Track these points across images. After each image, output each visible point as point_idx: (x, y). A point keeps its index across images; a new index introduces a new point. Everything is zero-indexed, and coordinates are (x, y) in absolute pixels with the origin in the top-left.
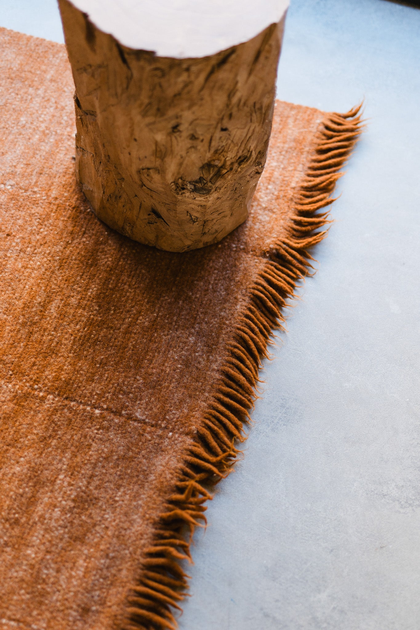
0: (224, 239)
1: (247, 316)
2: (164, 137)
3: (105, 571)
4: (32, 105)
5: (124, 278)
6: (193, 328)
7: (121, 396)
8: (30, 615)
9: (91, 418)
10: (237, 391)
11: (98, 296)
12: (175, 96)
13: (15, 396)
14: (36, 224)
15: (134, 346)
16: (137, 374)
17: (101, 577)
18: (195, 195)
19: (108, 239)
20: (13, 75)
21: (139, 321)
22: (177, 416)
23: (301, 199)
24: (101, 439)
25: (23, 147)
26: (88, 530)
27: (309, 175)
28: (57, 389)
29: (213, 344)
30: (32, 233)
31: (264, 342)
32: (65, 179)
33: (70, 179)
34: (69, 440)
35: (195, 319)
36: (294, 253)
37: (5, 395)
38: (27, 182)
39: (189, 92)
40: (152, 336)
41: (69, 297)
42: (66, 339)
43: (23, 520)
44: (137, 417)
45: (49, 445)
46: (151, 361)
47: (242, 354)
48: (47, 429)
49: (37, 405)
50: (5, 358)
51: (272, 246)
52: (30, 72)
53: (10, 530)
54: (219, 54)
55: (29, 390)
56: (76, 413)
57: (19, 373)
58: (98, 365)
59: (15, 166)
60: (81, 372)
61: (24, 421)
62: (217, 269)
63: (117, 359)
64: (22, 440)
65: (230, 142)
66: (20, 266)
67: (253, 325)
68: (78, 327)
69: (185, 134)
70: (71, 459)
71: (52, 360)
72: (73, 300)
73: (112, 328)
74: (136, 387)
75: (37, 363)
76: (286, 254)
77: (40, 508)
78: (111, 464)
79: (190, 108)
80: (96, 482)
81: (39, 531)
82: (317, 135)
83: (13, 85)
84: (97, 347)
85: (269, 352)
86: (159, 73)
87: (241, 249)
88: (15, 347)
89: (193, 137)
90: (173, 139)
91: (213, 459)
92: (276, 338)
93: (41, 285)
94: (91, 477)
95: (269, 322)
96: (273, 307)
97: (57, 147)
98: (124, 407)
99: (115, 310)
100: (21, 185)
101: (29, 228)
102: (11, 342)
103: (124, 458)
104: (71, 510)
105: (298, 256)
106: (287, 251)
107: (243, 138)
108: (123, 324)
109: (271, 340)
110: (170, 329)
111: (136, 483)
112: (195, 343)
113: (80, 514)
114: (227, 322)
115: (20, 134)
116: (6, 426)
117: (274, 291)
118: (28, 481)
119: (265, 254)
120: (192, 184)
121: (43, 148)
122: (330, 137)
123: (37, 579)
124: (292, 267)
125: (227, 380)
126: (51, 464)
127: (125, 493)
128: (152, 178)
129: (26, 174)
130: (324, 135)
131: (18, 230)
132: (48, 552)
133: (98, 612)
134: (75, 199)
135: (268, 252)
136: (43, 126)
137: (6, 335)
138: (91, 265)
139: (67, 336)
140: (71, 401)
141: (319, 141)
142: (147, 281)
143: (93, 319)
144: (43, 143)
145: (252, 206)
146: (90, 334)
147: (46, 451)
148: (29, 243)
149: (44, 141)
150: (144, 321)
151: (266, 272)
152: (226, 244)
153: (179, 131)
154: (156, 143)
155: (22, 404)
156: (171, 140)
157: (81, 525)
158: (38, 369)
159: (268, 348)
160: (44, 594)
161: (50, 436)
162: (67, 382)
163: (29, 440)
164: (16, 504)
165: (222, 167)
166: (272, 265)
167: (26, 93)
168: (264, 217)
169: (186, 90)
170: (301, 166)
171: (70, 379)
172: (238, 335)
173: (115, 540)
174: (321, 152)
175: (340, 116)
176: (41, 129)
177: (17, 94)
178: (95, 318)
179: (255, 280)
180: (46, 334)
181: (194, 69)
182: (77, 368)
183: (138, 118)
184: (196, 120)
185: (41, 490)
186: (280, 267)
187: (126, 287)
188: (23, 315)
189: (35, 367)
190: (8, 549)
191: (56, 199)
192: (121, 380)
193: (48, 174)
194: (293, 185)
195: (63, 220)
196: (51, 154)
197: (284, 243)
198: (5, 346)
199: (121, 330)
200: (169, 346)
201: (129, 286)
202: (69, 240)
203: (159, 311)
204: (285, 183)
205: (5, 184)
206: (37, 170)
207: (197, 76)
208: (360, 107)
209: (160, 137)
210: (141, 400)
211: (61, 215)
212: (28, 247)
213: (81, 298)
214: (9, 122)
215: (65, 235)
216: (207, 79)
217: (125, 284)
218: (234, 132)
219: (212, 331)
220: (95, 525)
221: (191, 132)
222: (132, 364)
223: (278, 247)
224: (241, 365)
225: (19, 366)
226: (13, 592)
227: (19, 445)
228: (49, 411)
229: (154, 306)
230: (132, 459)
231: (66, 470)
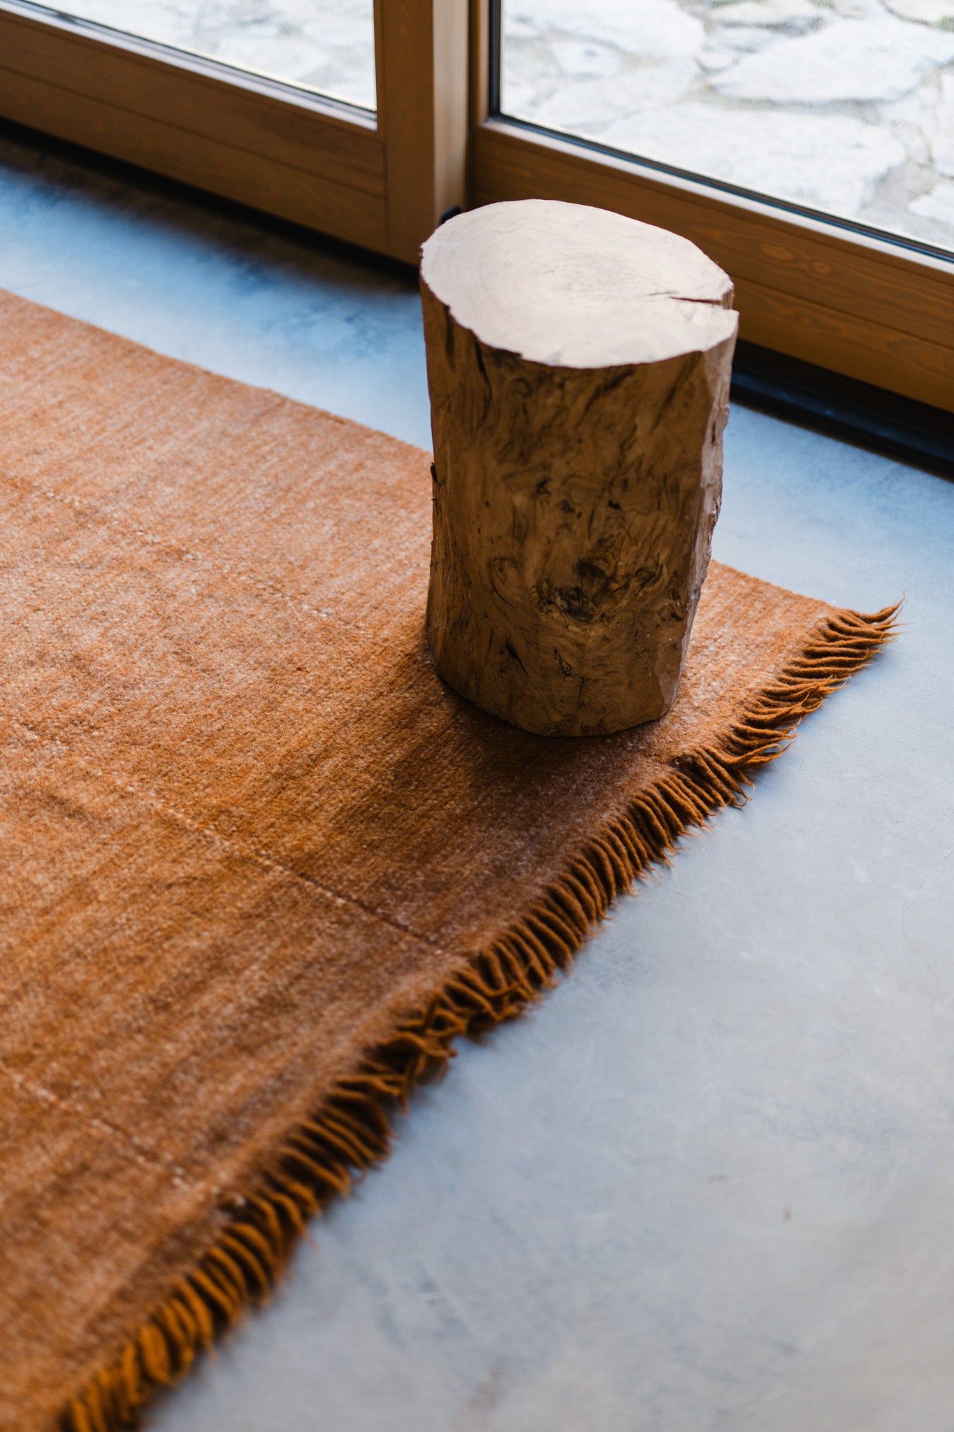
0: (618, 732)
1: (614, 830)
2: (526, 501)
3: (269, 1096)
4: (397, 529)
5: (448, 750)
6: (527, 830)
7: (383, 890)
8: (137, 1124)
9: (328, 906)
10: (563, 919)
11: (399, 763)
12: (543, 428)
13: (228, 858)
14: (345, 664)
15: (428, 834)
16: (418, 868)
17: (260, 1101)
18: (569, 619)
19: (442, 701)
20: (384, 491)
21: (448, 806)
22: (457, 932)
23: (756, 706)
24: (332, 936)
25: (363, 574)
26: (267, 1042)
27: (781, 680)
28: (292, 860)
29: (548, 854)
30: (334, 673)
31: (631, 871)
32: (408, 619)
33: (418, 621)
34: (284, 927)
35: (535, 820)
36: (721, 768)
37: (215, 854)
38: (352, 613)
39: (562, 425)
40: (460, 828)
41: (356, 757)
42: (332, 805)
43: (177, 1007)
44: (396, 920)
45: (253, 926)
46: (445, 857)
47: (587, 874)
48: (258, 905)
49: (255, 874)
50: (233, 809)
51: (687, 752)
52: (410, 491)
53: (152, 1014)
54: (608, 370)
55: (253, 854)
56: (308, 895)
57: (246, 829)
58: (365, 846)
59: (343, 594)
60: (337, 849)
61: (227, 890)
62: (593, 768)
63: (396, 845)
64: (215, 911)
65: (624, 532)
66: (301, 708)
67: (619, 843)
68: (354, 794)
69: (555, 499)
70: (278, 949)
71: (300, 827)
72: (361, 761)
73: (404, 805)
74: (411, 885)
75: (278, 825)
76: (707, 767)
77: (206, 999)
78: (333, 969)
79: (563, 453)
80: (303, 985)
81: (195, 1024)
82: (812, 632)
83: (379, 502)
84: (373, 825)
85: (634, 887)
86: (522, 386)
87: (639, 751)
88: (254, 800)
89: (566, 507)
90: (538, 504)
91: (490, 992)
92: (653, 872)
93: (321, 735)
94: (299, 977)
95: (648, 846)
96: (661, 828)
97: (413, 582)
98: (382, 903)
99: (417, 787)
100: (342, 615)
101: (333, 667)
102: (251, 792)
103: (356, 965)
104: (251, 1011)
105: (726, 774)
106: (709, 764)
107: (646, 535)
108: (422, 805)
109: (643, 874)
110: (492, 825)
111: (362, 999)
112: (523, 850)
113: (262, 1019)
114: (580, 830)
115: (366, 558)
116: (201, 890)
117: (669, 809)
118: (204, 961)
119: (674, 760)
120: (566, 600)
121: (392, 579)
122: (835, 639)
123: (166, 1081)
124: (711, 787)
125: (551, 902)
126: (246, 949)
127: (340, 1008)
128: (506, 576)
129: (354, 604)
130: (825, 635)
131: (316, 667)
132: (195, 1053)
133: (237, 1144)
134: (413, 645)
135: (678, 758)
136: (402, 555)
137: (246, 782)
138: (405, 727)
139: (333, 802)
140: (308, 880)
141: (812, 640)
142: (480, 760)
143: (381, 789)
144: (393, 574)
145: (678, 702)
146: (369, 807)
147: (245, 932)
148: (326, 684)
149: (396, 572)
150: (455, 807)
151: (666, 783)
152: (619, 740)
153: (547, 492)
154: (514, 510)
155: (236, 868)
156: (535, 506)
157: (258, 1034)
158: (275, 832)
159: (634, 882)
160: (168, 1103)
161: (259, 916)
162: (310, 856)
163: (225, 913)
164: (175, 984)
165: (611, 578)
166: (679, 777)
167: (394, 514)
168: (691, 719)
169: (557, 422)
170: (773, 666)
171: (317, 853)
172: (590, 848)
173: (300, 1060)
174: (811, 654)
175: (858, 616)
176: (398, 558)
177: (381, 513)
178: (384, 789)
179: (644, 788)
180: (305, 793)
181: (569, 386)
182: (332, 842)
183: (492, 465)
184: (572, 476)
185: (218, 978)
186: (692, 783)
187: (446, 762)
188: (281, 765)
189: (272, 830)
190: (140, 1037)
191: (386, 640)
192: (390, 870)
193: (387, 611)
194: (751, 686)
195: (385, 667)
196: (401, 588)
197: (708, 751)
198: (240, 795)
199: (417, 811)
200: (481, 845)
201: (451, 761)
202: (385, 689)
203: (484, 800)
204: (740, 682)
205: (319, 611)
206: (373, 602)
207: (575, 400)
208: (894, 610)
209: (520, 500)
210: (411, 901)
211: (385, 660)
212: (322, 688)
213: (374, 762)
214: (356, 543)
215: (381, 683)
216: (588, 407)
217: (446, 758)
218: (631, 516)
219: (553, 839)
220: (278, 1037)
221: (564, 497)
222: (416, 855)
223: (696, 755)
224: (582, 889)
225: (250, 824)
226: (123, 1090)
227: (209, 916)
228: (269, 884)
229: (478, 792)
230: (367, 969)
231: (264, 962)
